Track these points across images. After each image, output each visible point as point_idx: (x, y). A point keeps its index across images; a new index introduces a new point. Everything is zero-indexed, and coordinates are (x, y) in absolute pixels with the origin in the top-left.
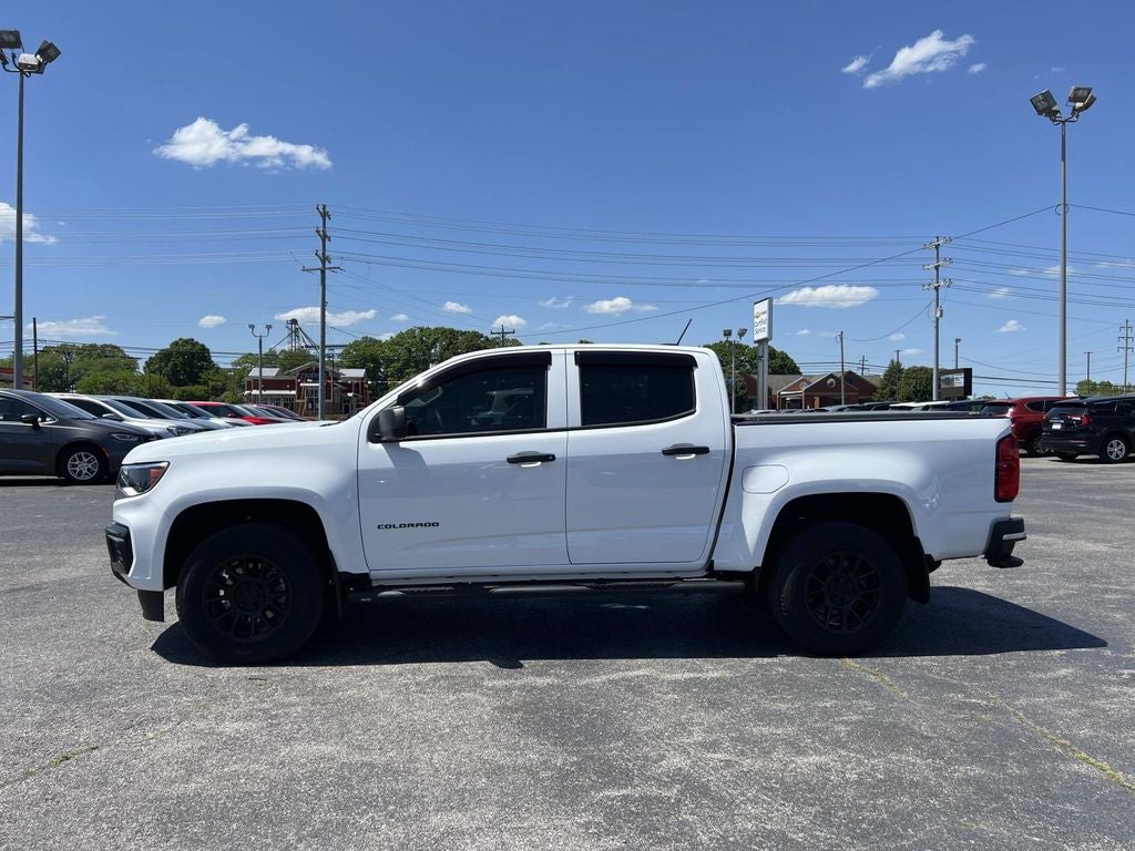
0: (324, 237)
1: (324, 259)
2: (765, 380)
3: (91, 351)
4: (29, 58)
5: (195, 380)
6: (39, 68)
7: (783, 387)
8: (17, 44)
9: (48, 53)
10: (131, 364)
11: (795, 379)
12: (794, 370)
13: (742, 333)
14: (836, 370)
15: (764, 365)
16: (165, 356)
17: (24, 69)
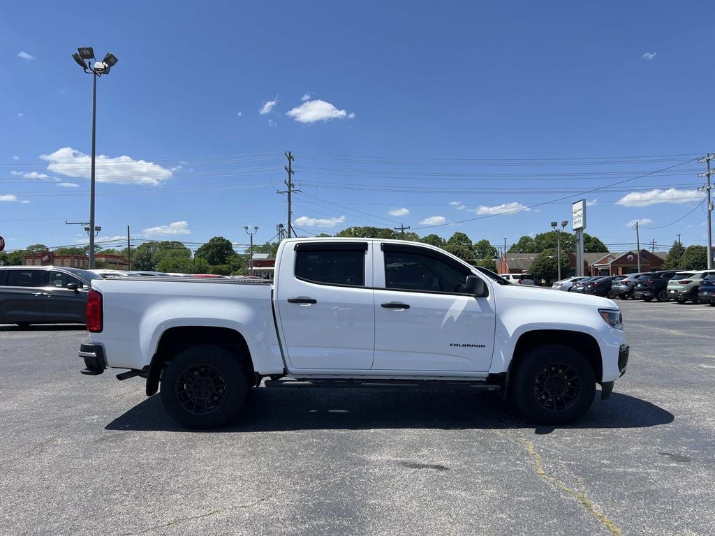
0: (290, 172)
1: (290, 185)
2: (582, 256)
3: (166, 246)
4: (100, 65)
5: (223, 262)
6: (105, 71)
7: (595, 261)
8: (91, 56)
9: (110, 60)
10: (187, 252)
11: (604, 256)
12: (603, 249)
13: (564, 224)
14: (634, 249)
15: (580, 246)
16: (206, 248)
17: (97, 72)
